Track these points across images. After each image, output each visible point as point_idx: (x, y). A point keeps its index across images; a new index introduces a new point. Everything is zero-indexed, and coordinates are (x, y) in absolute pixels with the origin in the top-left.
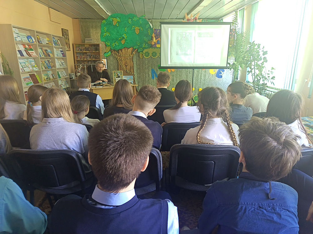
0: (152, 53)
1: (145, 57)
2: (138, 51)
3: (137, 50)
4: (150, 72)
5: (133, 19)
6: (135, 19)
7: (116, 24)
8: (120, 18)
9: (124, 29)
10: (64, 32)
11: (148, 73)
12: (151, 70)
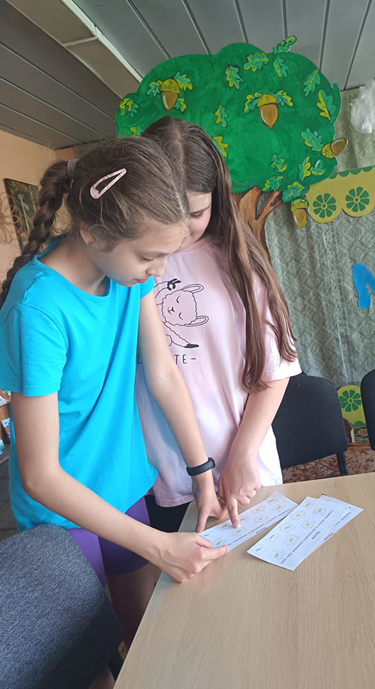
0: (348, 198)
1: (316, 217)
2: (286, 198)
3: (281, 195)
4: (348, 278)
5: (246, 67)
6: (253, 64)
7: (177, 105)
8: (189, 74)
9: (209, 116)
10: (18, 192)
11: (340, 286)
12: (351, 272)
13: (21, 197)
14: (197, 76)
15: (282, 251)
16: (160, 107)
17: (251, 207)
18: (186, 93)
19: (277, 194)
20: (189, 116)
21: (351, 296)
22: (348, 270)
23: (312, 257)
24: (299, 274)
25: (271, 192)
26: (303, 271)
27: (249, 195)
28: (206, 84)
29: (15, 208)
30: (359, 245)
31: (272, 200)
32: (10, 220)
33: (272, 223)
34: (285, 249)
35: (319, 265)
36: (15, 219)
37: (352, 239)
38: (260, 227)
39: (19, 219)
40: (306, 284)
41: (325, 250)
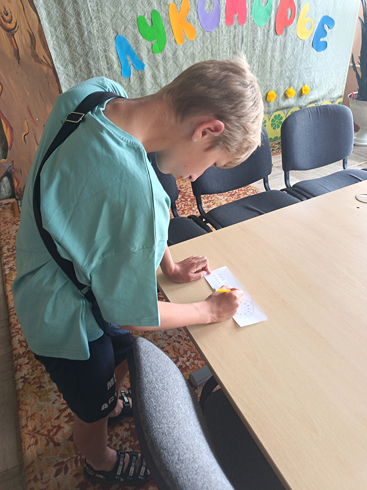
4: (113, 49)
11: (106, 56)
12: (114, 43)
21: (116, 66)
22: (112, 41)
23: (79, 23)
24: (68, 39)
26: (72, 38)
30: (120, 17)
34: (51, 12)
35: (86, 33)
37: (114, 10)
40: (75, 51)
41: (91, 17)
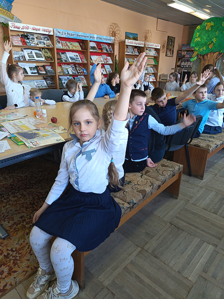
7: (209, 29)
8: (214, 22)
9: (215, 33)
10: (170, 40)
13: (170, 41)
14: (216, 22)
15: (220, 68)
16: (205, 29)
17: (216, 56)
18: (212, 26)
19: (223, 54)
20: (210, 32)
25: (222, 53)
27: (216, 53)
28: (217, 24)
29: (168, 44)
31: (221, 55)
32: (166, 47)
33: (220, 61)
36: (167, 47)
38: (216, 61)
39: (168, 47)
